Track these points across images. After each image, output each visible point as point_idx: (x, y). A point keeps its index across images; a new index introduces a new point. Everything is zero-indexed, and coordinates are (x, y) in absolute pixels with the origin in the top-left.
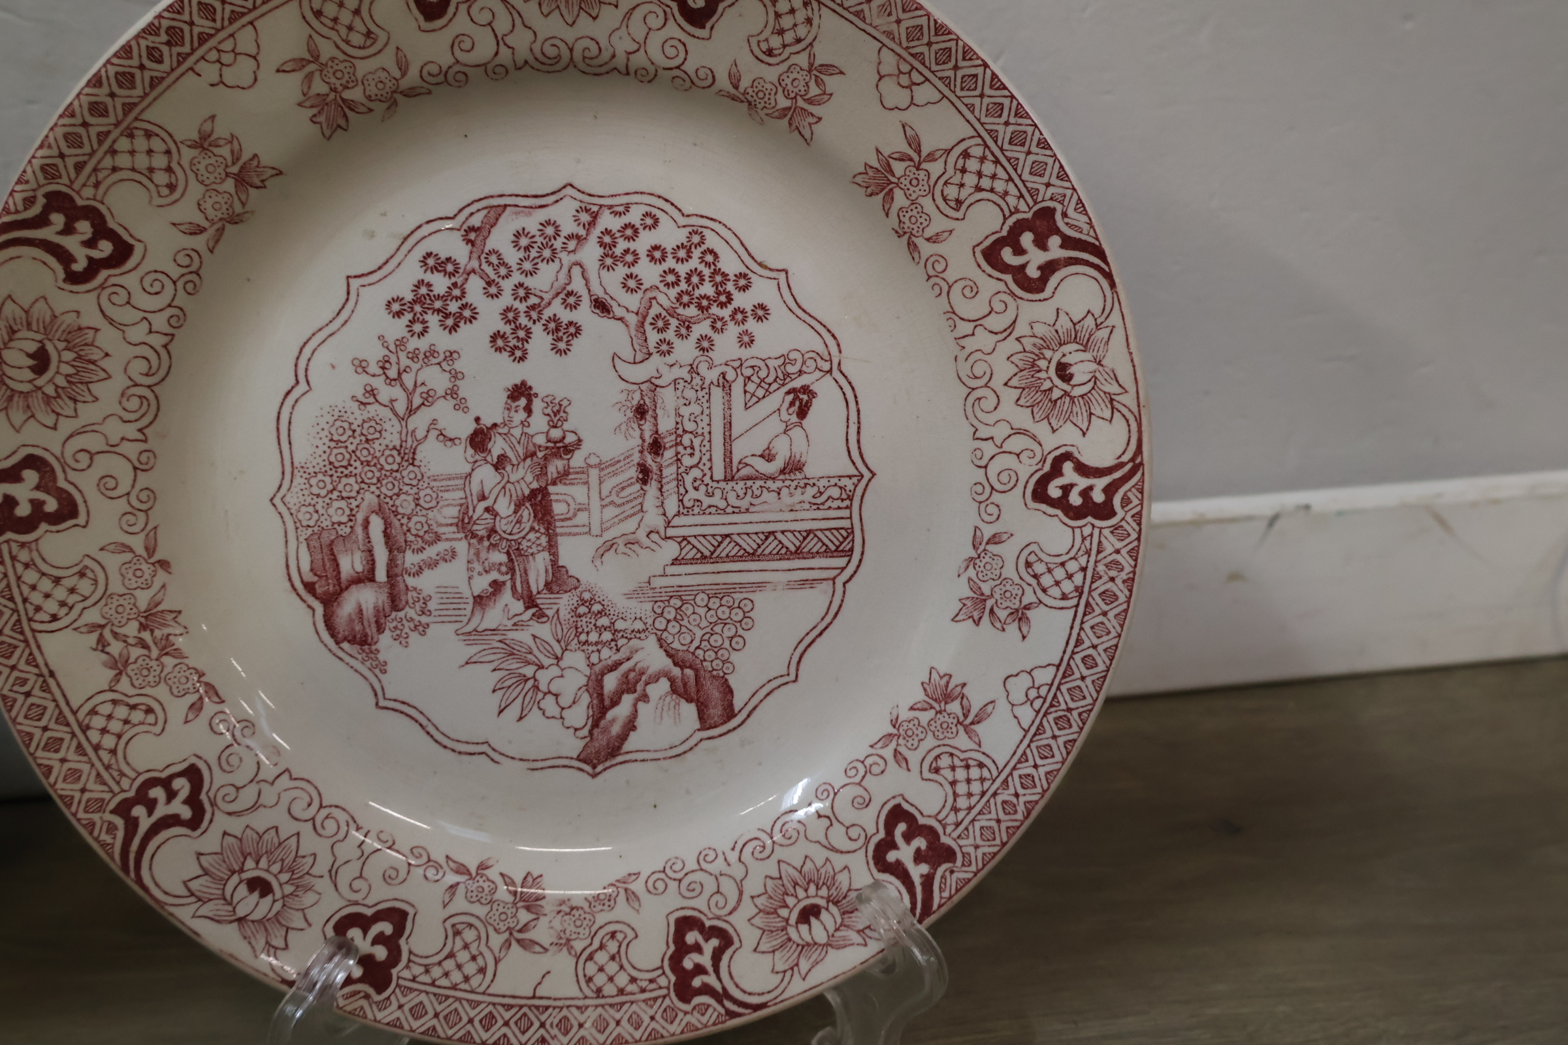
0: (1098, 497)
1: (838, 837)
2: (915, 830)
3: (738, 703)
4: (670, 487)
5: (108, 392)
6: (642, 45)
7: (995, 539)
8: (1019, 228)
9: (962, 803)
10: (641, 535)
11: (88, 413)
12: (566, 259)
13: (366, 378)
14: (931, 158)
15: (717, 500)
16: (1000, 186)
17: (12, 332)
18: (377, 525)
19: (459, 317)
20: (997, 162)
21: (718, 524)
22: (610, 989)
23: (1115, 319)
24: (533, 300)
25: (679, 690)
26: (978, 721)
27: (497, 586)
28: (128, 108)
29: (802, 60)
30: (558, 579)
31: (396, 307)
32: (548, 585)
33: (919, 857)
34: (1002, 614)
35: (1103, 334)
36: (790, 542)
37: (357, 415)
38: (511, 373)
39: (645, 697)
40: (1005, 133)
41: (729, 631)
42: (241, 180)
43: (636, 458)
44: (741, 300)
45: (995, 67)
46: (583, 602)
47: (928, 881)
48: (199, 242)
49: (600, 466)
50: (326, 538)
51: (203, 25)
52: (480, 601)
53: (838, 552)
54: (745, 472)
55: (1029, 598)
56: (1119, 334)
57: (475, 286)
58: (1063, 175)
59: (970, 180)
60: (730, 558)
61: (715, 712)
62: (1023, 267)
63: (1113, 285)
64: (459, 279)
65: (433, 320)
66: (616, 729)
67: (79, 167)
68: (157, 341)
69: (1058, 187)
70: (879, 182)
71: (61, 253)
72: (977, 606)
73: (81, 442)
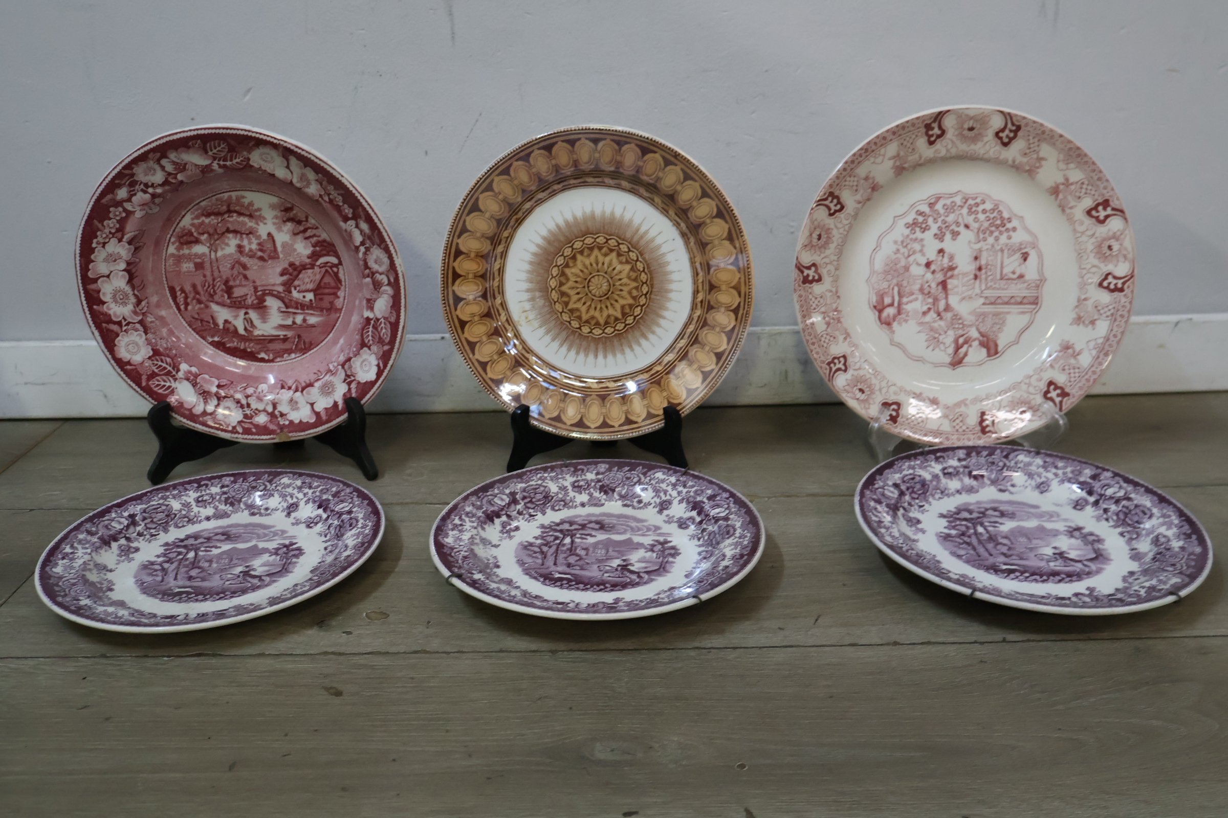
0: (1119, 286)
1: (1031, 390)
2: (1056, 388)
3: (1000, 348)
4: (983, 281)
5: (832, 246)
6: (988, 152)
7: (1085, 299)
8: (1098, 205)
9: (1072, 379)
11: (828, 252)
12: (958, 212)
13: (897, 246)
14: (1072, 184)
15: (997, 286)
16: (1093, 192)
17: (815, 229)
18: (896, 289)
19: (925, 229)
20: (1092, 186)
21: (997, 293)
22: (960, 430)
23: (1127, 232)
24: (947, 224)
25: (982, 344)
26: (1078, 355)
27: (929, 309)
29: (1035, 156)
30: (948, 308)
31: (908, 226)
32: (944, 310)
33: (1058, 395)
34: (1087, 322)
35: (1123, 236)
36: (1019, 300)
37: (894, 257)
38: (939, 245)
39: (971, 346)
40: (1096, 177)
41: (998, 326)
42: (873, 189)
43: (974, 272)
45: (1094, 159)
46: (955, 315)
47: (1061, 402)
48: (860, 205)
49: (963, 274)
50: (881, 292)
52: (924, 313)
53: (1033, 304)
54: (1006, 277)
55: (1096, 317)
56: (1128, 236)
58: (1113, 189)
59: (1084, 191)
60: (1000, 304)
61: (992, 351)
62: (1098, 217)
63: (1127, 222)
64: (926, 218)
65: (918, 229)
66: (961, 355)
67: (838, 185)
68: (845, 233)
69: (1111, 193)
70: (1055, 191)
71: (829, 209)
72: (1079, 320)
73: (825, 260)
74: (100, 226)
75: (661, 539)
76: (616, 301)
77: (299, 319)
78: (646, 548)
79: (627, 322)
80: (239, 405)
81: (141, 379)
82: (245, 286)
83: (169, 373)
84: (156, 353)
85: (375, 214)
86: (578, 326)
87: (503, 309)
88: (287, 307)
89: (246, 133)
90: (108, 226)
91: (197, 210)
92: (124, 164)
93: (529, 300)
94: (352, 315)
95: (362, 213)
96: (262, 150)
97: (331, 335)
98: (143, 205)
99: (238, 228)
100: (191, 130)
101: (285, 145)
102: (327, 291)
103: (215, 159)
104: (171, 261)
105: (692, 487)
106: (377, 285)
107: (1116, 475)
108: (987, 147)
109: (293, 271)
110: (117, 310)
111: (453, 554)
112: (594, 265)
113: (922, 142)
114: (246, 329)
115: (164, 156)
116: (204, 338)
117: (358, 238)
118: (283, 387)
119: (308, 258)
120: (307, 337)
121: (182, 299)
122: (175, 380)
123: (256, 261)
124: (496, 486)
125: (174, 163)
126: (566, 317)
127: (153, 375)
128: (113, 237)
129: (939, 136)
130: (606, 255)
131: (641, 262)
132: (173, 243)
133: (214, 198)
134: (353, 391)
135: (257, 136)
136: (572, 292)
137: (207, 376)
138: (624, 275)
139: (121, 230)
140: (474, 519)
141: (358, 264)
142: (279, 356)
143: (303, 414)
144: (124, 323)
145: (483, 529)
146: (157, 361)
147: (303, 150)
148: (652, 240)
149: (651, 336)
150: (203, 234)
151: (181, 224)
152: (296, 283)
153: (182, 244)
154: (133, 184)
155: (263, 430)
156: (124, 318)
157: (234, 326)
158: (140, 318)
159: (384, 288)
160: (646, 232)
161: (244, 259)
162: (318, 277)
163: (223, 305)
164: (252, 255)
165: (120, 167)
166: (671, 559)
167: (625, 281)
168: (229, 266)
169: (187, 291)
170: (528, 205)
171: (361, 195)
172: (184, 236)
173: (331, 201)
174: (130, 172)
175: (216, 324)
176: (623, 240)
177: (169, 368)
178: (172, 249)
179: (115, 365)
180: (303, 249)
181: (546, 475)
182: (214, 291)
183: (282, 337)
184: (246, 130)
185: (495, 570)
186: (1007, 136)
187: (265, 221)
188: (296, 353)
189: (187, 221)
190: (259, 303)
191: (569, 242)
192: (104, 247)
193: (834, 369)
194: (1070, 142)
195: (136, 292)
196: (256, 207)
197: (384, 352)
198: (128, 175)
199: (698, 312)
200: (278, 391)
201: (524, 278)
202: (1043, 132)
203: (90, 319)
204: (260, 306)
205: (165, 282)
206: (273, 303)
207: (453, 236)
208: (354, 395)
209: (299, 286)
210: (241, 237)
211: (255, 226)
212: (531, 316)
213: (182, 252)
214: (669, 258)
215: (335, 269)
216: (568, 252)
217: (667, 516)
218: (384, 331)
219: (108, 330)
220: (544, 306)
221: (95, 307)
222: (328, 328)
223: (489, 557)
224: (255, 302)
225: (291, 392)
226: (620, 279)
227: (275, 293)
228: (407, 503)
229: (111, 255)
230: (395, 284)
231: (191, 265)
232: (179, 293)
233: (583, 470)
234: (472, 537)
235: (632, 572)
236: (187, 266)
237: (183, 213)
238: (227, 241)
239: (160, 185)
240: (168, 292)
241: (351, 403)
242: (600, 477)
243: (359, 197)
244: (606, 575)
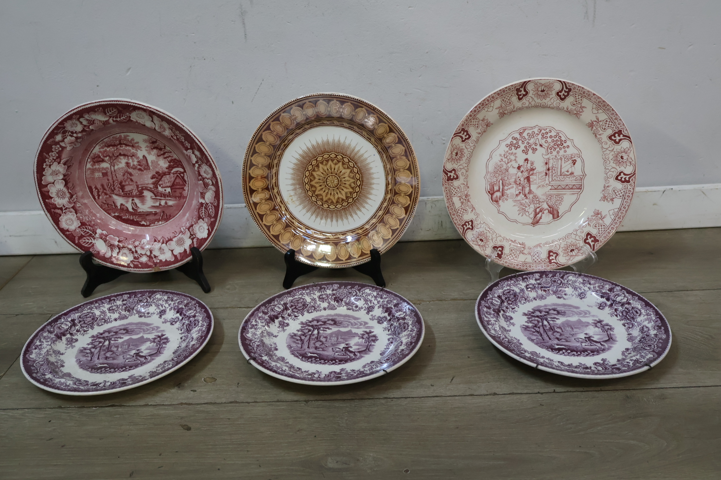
0: (627, 179)
1: (577, 238)
2: (592, 237)
3: (559, 215)
4: (550, 176)
5: (464, 159)
6: (552, 104)
7: (608, 187)
8: (615, 133)
9: (600, 232)
10: (545, 185)
11: (461, 162)
12: (536, 138)
13: (501, 157)
14: (600, 121)
15: (558, 179)
16: (612, 126)
17: (454, 149)
18: (501, 182)
19: (517, 147)
20: (612, 122)
21: (558, 183)
22: (537, 261)
23: (632, 149)
24: (530, 144)
25: (550, 212)
26: (604, 218)
27: (520, 193)
28: (474, 115)
29: (580, 106)
30: (530, 192)
31: (507, 146)
32: (528, 193)
33: (592, 241)
34: (609, 200)
35: (629, 151)
36: (571, 187)
37: (499, 163)
39: (543, 213)
40: (614, 118)
41: (559, 202)
42: (487, 126)
43: (545, 171)
44: (565, 145)
45: (612, 107)
46: (534, 196)
47: (594, 245)
48: (479, 135)
49: (539, 173)
50: (493, 184)
51: (487, 103)
52: (517, 195)
53: (579, 189)
54: (564, 174)
55: (614, 197)
56: (632, 151)
57: (520, 142)
58: (623, 125)
59: (607, 125)
60: (560, 189)
61: (556, 216)
62: (616, 140)
63: (631, 143)
64: (518, 141)
65: (513, 148)
66: (538, 218)
67: (466, 124)
68: (471, 151)
69: (623, 127)
70: (591, 125)
71: (462, 137)
72: (604, 198)
73: (460, 167)
74: (47, 156)
75: (368, 330)
76: (343, 190)
77: (163, 202)
78: (359, 336)
79: (349, 202)
80: (131, 251)
81: (75, 239)
82: (131, 185)
83: (90, 235)
84: (83, 224)
85: (203, 146)
86: (321, 204)
87: (279, 195)
88: (156, 196)
89: (127, 103)
90: (52, 155)
91: (102, 144)
92: (59, 122)
93: (293, 190)
94: (193, 200)
95: (195, 146)
96: (137, 112)
97: (181, 211)
98: (71, 143)
99: (126, 153)
100: (96, 102)
101: (150, 109)
102: (178, 187)
103: (110, 117)
104: (89, 172)
105: (386, 298)
106: (206, 185)
107: (623, 288)
108: (552, 101)
109: (158, 176)
110: (59, 202)
111: (251, 344)
112: (330, 170)
113: (515, 99)
114: (133, 208)
115: (82, 116)
116: (109, 214)
117: (194, 160)
118: (155, 241)
119: (167, 168)
120: (168, 212)
121: (96, 193)
122: (94, 239)
123: (137, 171)
124: (276, 300)
125: (87, 120)
126: (314, 199)
127: (81, 237)
128: (55, 161)
129: (524, 95)
130: (336, 164)
131: (356, 168)
132: (89, 162)
133: (111, 137)
134: (195, 243)
135: (134, 105)
136: (317, 185)
137: (112, 236)
138: (346, 175)
139: (59, 157)
140: (263, 321)
141: (195, 173)
142: (152, 223)
143: (167, 256)
144: (64, 209)
145: (269, 326)
146: (84, 228)
147: (160, 112)
148: (362, 155)
149: (362, 209)
150: (106, 157)
151: (94, 152)
152: (160, 183)
153: (94, 162)
154: (64, 132)
155: (145, 265)
156: (63, 206)
157: (126, 207)
158: (73, 205)
159: (209, 187)
160: (359, 151)
161: (130, 170)
162: (173, 179)
163: (119, 195)
164: (134, 168)
165: (57, 124)
166: (373, 343)
167: (347, 178)
168: (122, 174)
169: (99, 189)
170: (290, 137)
171: (195, 136)
172: (95, 158)
173: (178, 139)
174: (63, 126)
175: (116, 206)
176: (346, 156)
177: (90, 232)
178: (89, 166)
179: (60, 232)
180: (163, 164)
181: (304, 292)
182: (114, 188)
183: (154, 212)
184: (127, 102)
185: (275, 352)
186: (564, 95)
187: (141, 149)
188: (162, 221)
189: (97, 150)
190: (139, 194)
191: (315, 157)
192: (50, 167)
193: (466, 228)
194: (599, 98)
195: (70, 191)
196: (135, 141)
197: (211, 222)
198: (61, 128)
199: (389, 196)
200: (152, 243)
201: (290, 178)
202: (584, 93)
203: (44, 208)
204: (140, 196)
205: (86, 184)
206: (148, 194)
207: (249, 156)
208: (195, 246)
209: (162, 184)
210: (128, 158)
211: (135, 152)
212: (295, 198)
213: (94, 167)
214: (371, 165)
215: (182, 175)
216: (314, 163)
217: (372, 315)
218: (211, 210)
219: (55, 213)
220: (301, 193)
221: (47, 200)
222: (179, 207)
223: (272, 344)
224: (137, 194)
225: (160, 244)
226: (344, 178)
227: (149, 188)
228: (227, 308)
229: (54, 171)
230: (216, 185)
231: (101, 174)
232: (94, 190)
233: (325, 288)
234: (262, 332)
235: (351, 352)
236: (98, 175)
237: (94, 146)
238: (120, 160)
239: (80, 132)
240: (88, 189)
241: (194, 250)
242: (334, 292)
243: (194, 138)
244: (336, 354)
